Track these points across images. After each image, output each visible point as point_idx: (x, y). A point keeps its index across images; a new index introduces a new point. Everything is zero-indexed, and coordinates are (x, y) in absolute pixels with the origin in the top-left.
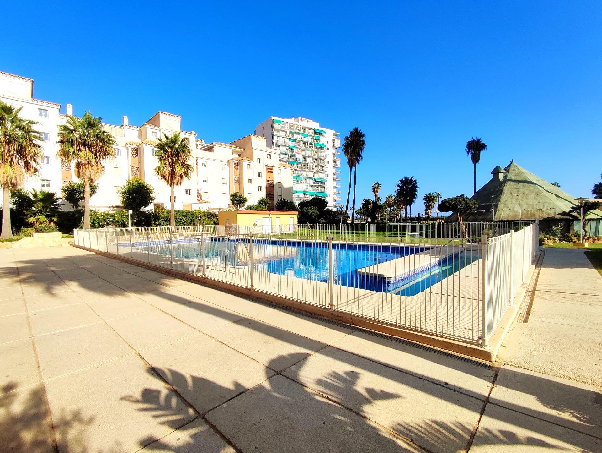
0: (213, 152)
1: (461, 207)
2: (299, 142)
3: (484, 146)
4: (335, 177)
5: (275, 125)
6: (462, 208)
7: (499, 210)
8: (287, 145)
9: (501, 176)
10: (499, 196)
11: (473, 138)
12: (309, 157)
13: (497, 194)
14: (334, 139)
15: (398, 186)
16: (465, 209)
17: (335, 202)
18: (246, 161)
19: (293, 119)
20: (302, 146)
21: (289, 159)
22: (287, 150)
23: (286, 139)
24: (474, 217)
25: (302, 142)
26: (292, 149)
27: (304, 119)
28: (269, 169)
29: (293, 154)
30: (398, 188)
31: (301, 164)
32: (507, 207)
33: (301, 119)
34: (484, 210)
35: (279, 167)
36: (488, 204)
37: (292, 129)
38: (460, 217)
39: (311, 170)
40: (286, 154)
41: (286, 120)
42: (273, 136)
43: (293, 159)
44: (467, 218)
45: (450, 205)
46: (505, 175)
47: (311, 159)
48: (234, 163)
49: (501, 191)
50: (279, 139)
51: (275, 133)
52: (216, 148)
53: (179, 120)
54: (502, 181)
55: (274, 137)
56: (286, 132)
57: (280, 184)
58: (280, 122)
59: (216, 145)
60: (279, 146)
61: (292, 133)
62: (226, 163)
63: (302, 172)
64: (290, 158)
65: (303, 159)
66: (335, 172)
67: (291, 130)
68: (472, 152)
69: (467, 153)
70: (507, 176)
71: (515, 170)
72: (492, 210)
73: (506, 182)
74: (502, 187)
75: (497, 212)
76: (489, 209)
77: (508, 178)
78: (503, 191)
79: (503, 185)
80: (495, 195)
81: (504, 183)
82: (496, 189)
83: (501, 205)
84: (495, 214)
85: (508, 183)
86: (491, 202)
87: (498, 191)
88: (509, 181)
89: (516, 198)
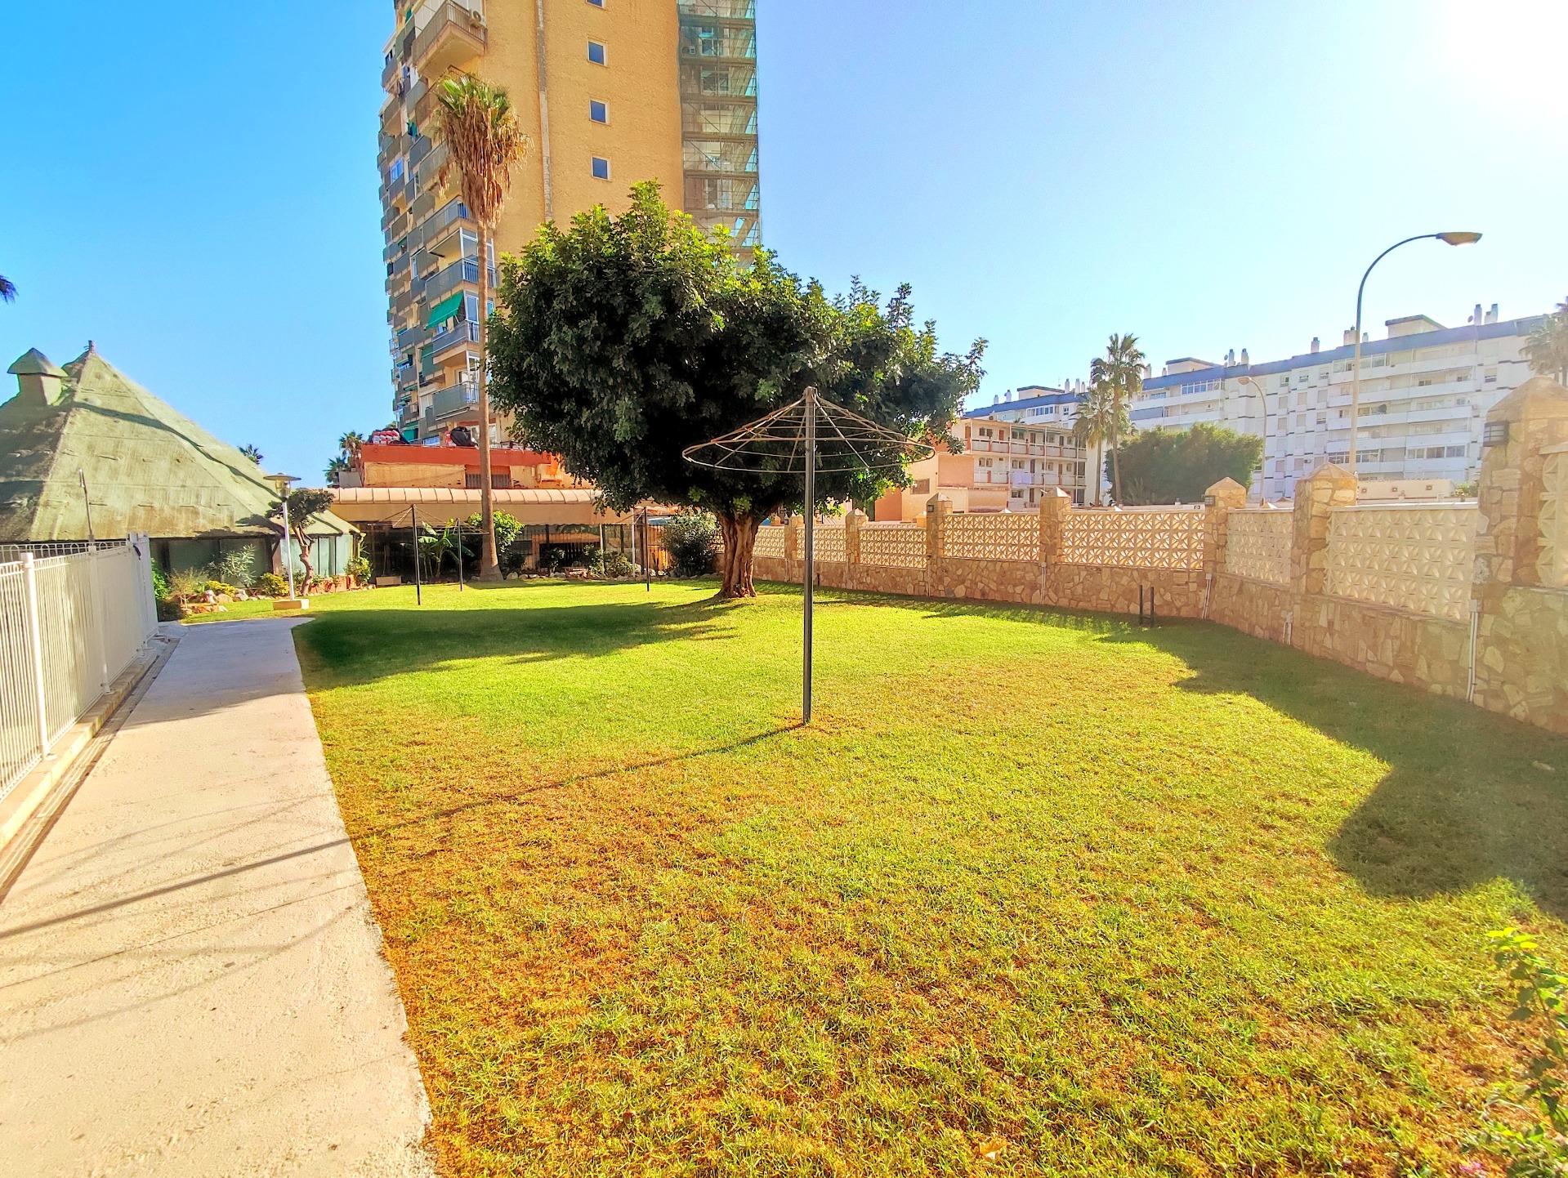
7: (47, 504)
9: (51, 389)
10: (46, 454)
13: (39, 447)
32: (79, 496)
46: (65, 388)
49: (54, 440)
54: (57, 404)
70: (72, 392)
71: (103, 378)
72: (19, 502)
73: (71, 410)
74: (57, 426)
75: (40, 510)
76: (8, 499)
77: (78, 399)
78: (62, 441)
79: (58, 419)
80: (30, 452)
81: (64, 414)
82: (35, 431)
83: (55, 488)
84: (30, 520)
85: (78, 416)
86: (12, 476)
87: (41, 438)
88: (82, 410)
89: (110, 468)
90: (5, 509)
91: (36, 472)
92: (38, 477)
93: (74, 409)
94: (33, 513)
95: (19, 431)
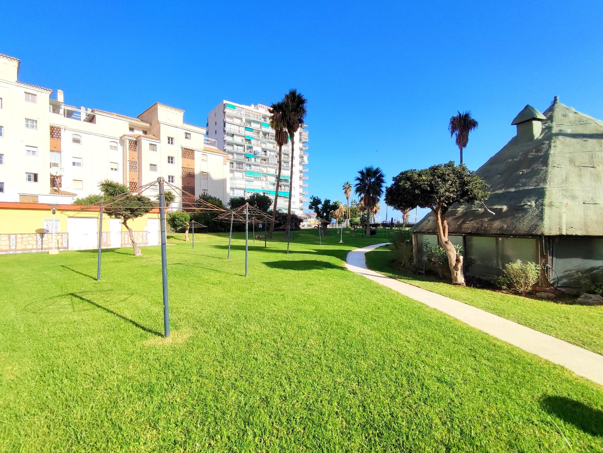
0: (95, 123)
1: (447, 194)
2: (258, 133)
3: (474, 124)
4: (302, 175)
5: (227, 111)
6: (448, 198)
7: (551, 205)
8: (243, 134)
9: (537, 128)
10: (541, 169)
11: (459, 113)
12: (270, 151)
13: (535, 166)
14: (301, 131)
15: (358, 179)
16: (456, 202)
17: (302, 204)
18: (147, 139)
19: (253, 106)
20: (261, 137)
21: (244, 151)
22: (242, 140)
23: (241, 128)
24: (477, 223)
25: (261, 133)
26: (249, 140)
27: (265, 106)
28: (188, 153)
29: (251, 145)
30: (358, 182)
31: (260, 158)
32: (573, 197)
33: (262, 106)
34: (502, 205)
35: (205, 151)
36: (513, 190)
37: (249, 116)
38: (443, 223)
39: (271, 166)
40: (241, 146)
41: (243, 106)
42: (224, 124)
43: (250, 152)
44: (460, 227)
45: (415, 186)
46: (544, 127)
47: (272, 153)
48: (128, 141)
49: (545, 160)
50: (233, 127)
51: (227, 120)
52: (98, 117)
53: (15, 64)
54: (541, 137)
55: (226, 124)
56: (241, 119)
57: (206, 175)
58: (234, 107)
59: (98, 113)
60: (233, 135)
61: (249, 122)
62: (118, 141)
63: (261, 168)
64: (246, 151)
65: (263, 153)
66: (301, 169)
67: (248, 118)
68: (457, 132)
69: (450, 134)
70: (550, 128)
71: (568, 115)
72: (529, 204)
73: (552, 139)
74: (544, 150)
75: (547, 210)
76: (520, 202)
77: (555, 130)
78: (550, 159)
79: (544, 146)
80: (529, 170)
81: (548, 142)
82: (529, 156)
83: (554, 191)
84: (541, 217)
85: (558, 142)
86: (520, 187)
87: (535, 160)
88: (560, 138)
89: (591, 174)
90: (520, 209)
91: (536, 182)
92: (538, 185)
93: (554, 138)
94: (542, 212)
95: (518, 159)
